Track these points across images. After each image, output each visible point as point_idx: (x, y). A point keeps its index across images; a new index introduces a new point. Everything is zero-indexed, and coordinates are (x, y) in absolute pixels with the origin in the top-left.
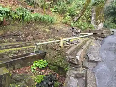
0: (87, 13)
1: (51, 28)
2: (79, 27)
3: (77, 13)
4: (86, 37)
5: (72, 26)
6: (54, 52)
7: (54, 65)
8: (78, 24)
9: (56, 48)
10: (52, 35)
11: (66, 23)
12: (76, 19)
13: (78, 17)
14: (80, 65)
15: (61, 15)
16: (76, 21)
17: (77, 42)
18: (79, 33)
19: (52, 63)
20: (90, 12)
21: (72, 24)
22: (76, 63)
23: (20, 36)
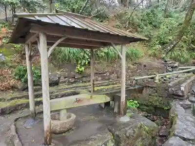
0: (187, 37)
1: (136, 63)
2: (175, 59)
3: (170, 40)
4: (188, 72)
5: (164, 58)
6: (148, 89)
7: (147, 106)
8: (173, 55)
9: (150, 85)
10: (138, 72)
11: (155, 55)
12: (169, 48)
13: (172, 45)
14: (185, 97)
15: (145, 44)
16: (170, 51)
17: (177, 77)
18: (176, 67)
19: (144, 103)
20: (191, 35)
21: (164, 55)
22: (181, 94)
23: (105, 74)
